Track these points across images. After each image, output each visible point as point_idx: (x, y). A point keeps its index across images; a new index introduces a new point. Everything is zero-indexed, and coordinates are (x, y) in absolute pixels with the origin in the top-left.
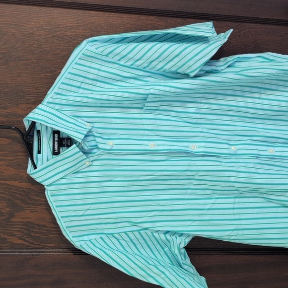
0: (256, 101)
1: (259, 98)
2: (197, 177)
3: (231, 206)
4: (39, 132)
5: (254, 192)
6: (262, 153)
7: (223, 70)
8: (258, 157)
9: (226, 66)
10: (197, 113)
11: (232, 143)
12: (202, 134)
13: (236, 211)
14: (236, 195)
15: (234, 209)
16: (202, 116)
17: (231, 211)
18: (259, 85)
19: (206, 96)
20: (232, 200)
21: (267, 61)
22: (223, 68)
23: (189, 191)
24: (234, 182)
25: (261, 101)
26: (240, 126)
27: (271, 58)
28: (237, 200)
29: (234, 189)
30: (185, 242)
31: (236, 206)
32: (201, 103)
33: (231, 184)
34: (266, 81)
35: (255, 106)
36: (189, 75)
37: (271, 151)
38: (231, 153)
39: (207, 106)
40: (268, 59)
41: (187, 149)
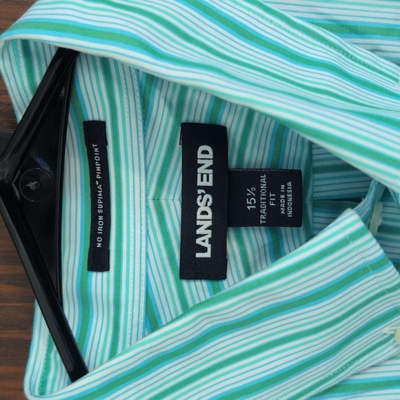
4: (95, 133)
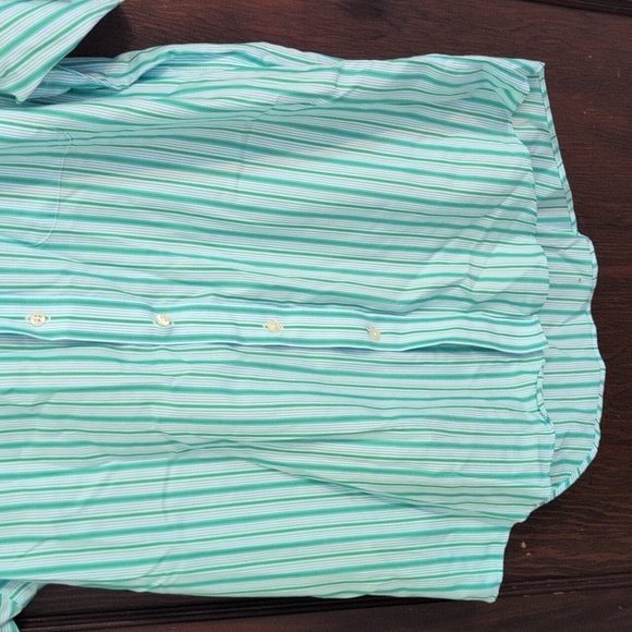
0: (229, 183)
1: (238, 176)
2: (45, 410)
3: (158, 488)
5: (222, 445)
6: (247, 333)
7: (126, 87)
8: (233, 344)
9: (135, 76)
10: (52, 216)
11: (159, 304)
12: (66, 280)
13: (170, 503)
14: (171, 457)
15: (164, 496)
16: (68, 225)
17: (157, 504)
18: (238, 138)
19: (79, 163)
20: (160, 472)
21: (256, 66)
22: (125, 81)
23: (26, 452)
24: (161, 420)
25: (243, 185)
26: (187, 255)
27: (268, 59)
28: (175, 470)
29: (162, 439)
30: (14, 603)
31: (172, 487)
32: (62, 185)
33: (153, 426)
34: (256, 127)
35: (226, 198)
36: (14, 97)
37: (274, 326)
38: (156, 334)
39: (81, 195)
40: (260, 62)
41: (18, 324)
